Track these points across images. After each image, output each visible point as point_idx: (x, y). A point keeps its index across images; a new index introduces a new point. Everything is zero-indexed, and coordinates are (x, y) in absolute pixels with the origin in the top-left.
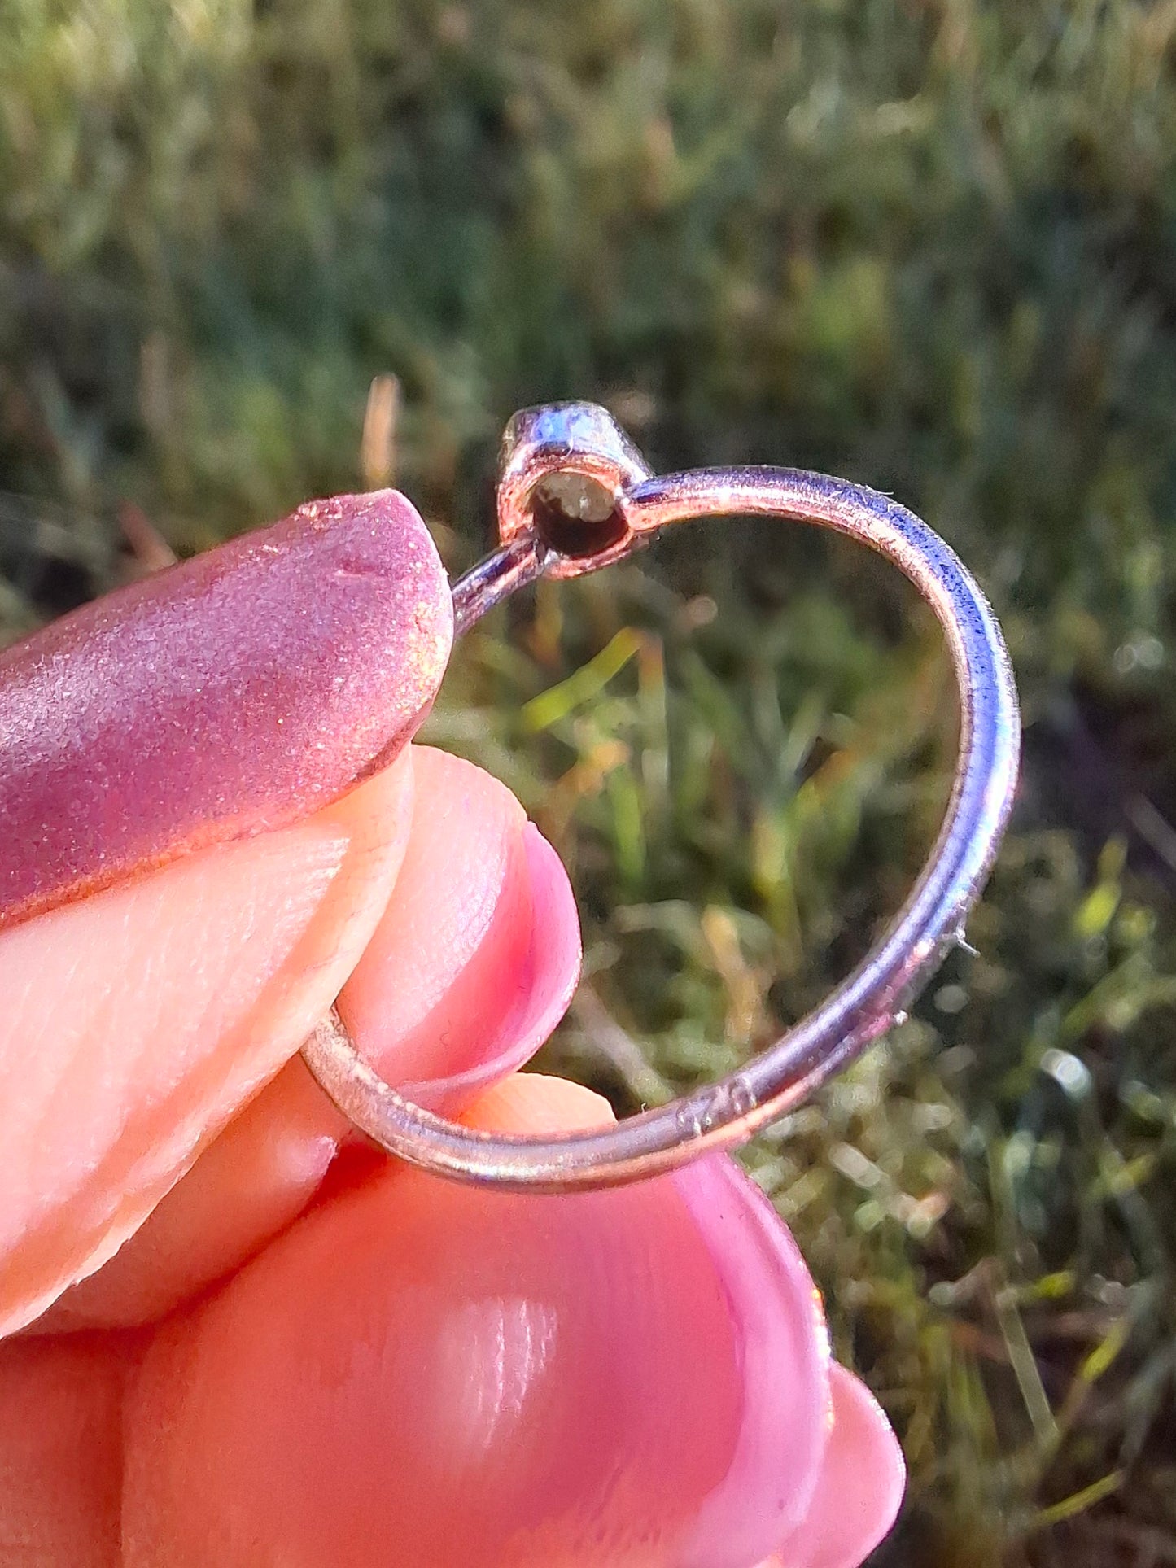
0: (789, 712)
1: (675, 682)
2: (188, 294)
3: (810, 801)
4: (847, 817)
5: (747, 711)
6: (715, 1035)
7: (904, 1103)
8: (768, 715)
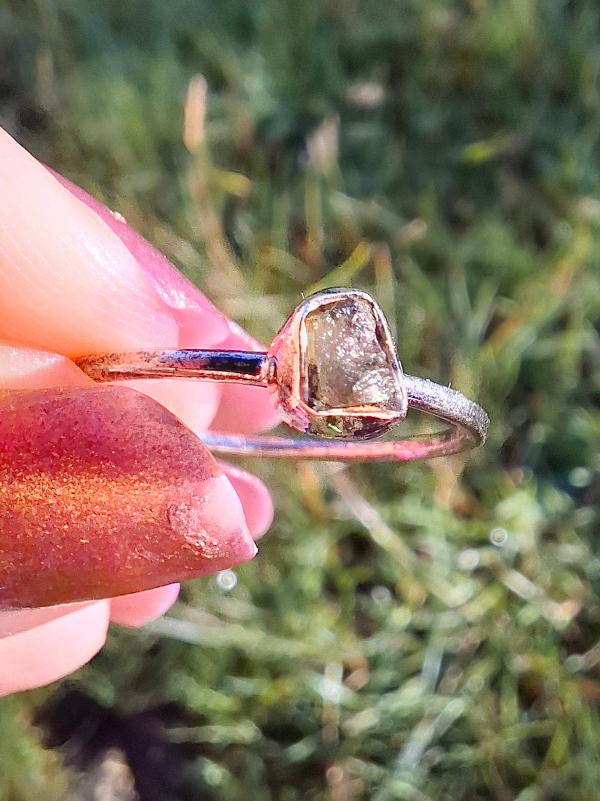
0: (473, 294)
1: (399, 276)
2: (69, 22)
3: (488, 354)
4: (511, 363)
5: (446, 294)
6: (427, 503)
7: (551, 545)
8: (460, 297)
